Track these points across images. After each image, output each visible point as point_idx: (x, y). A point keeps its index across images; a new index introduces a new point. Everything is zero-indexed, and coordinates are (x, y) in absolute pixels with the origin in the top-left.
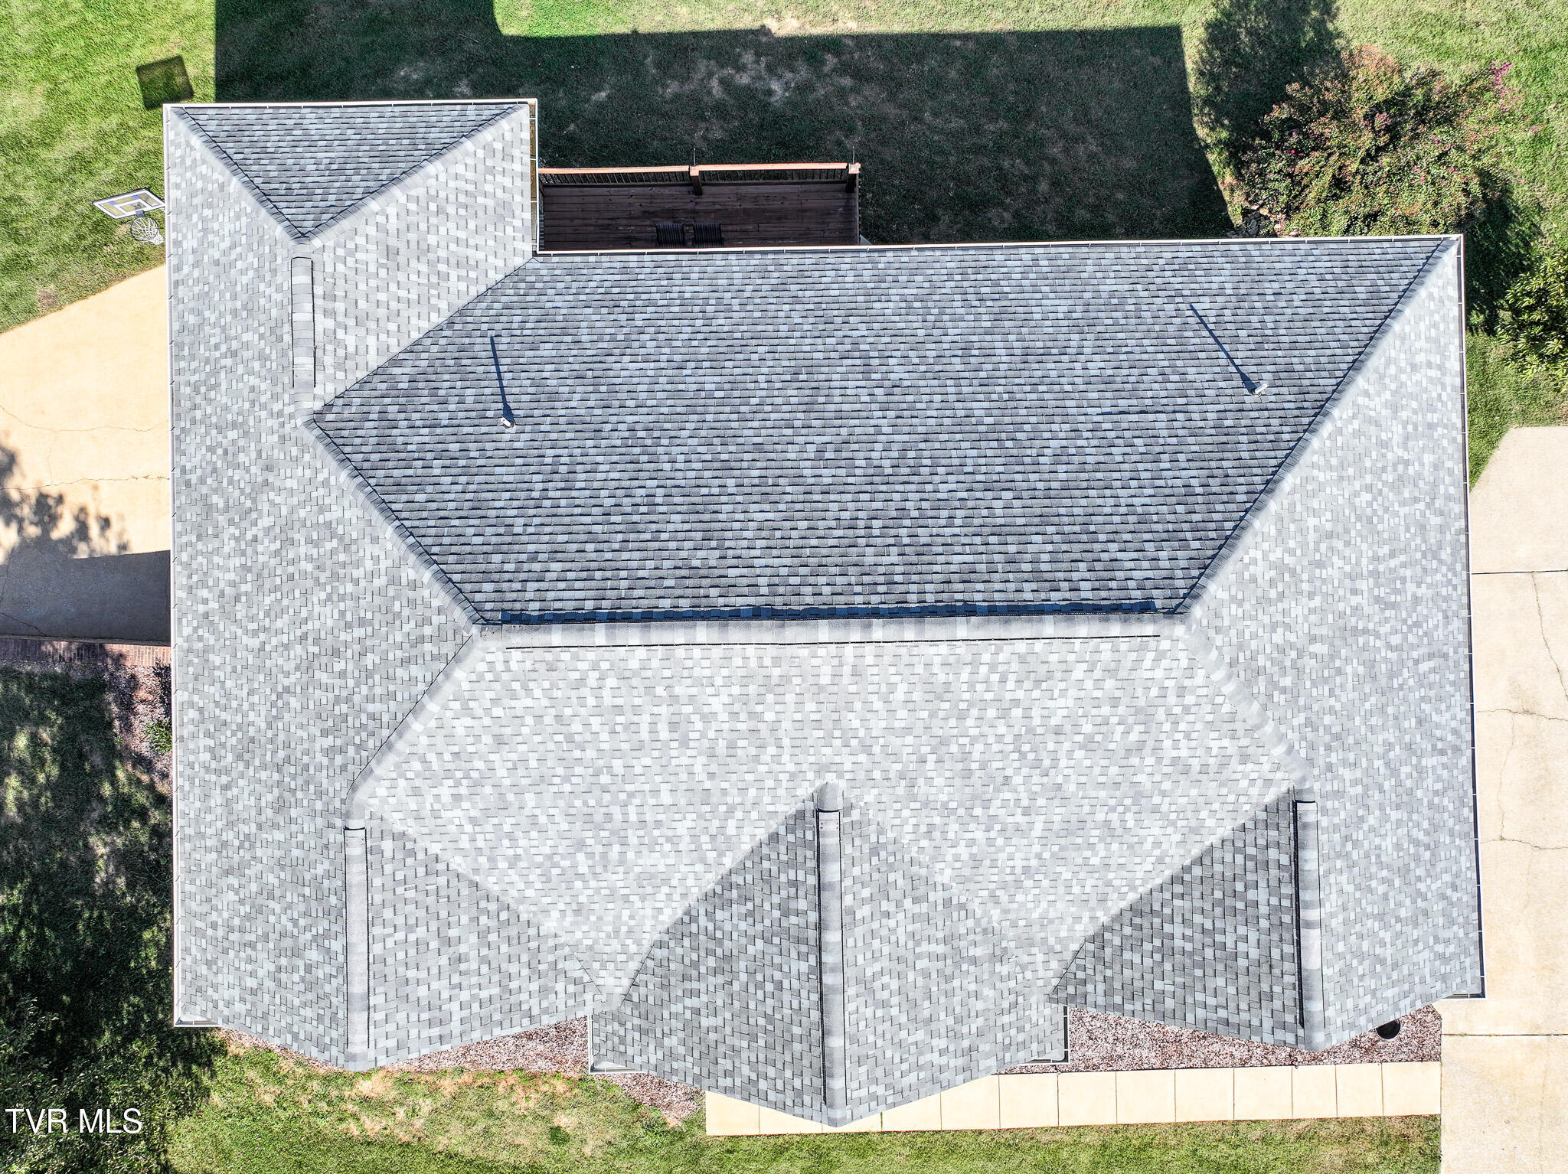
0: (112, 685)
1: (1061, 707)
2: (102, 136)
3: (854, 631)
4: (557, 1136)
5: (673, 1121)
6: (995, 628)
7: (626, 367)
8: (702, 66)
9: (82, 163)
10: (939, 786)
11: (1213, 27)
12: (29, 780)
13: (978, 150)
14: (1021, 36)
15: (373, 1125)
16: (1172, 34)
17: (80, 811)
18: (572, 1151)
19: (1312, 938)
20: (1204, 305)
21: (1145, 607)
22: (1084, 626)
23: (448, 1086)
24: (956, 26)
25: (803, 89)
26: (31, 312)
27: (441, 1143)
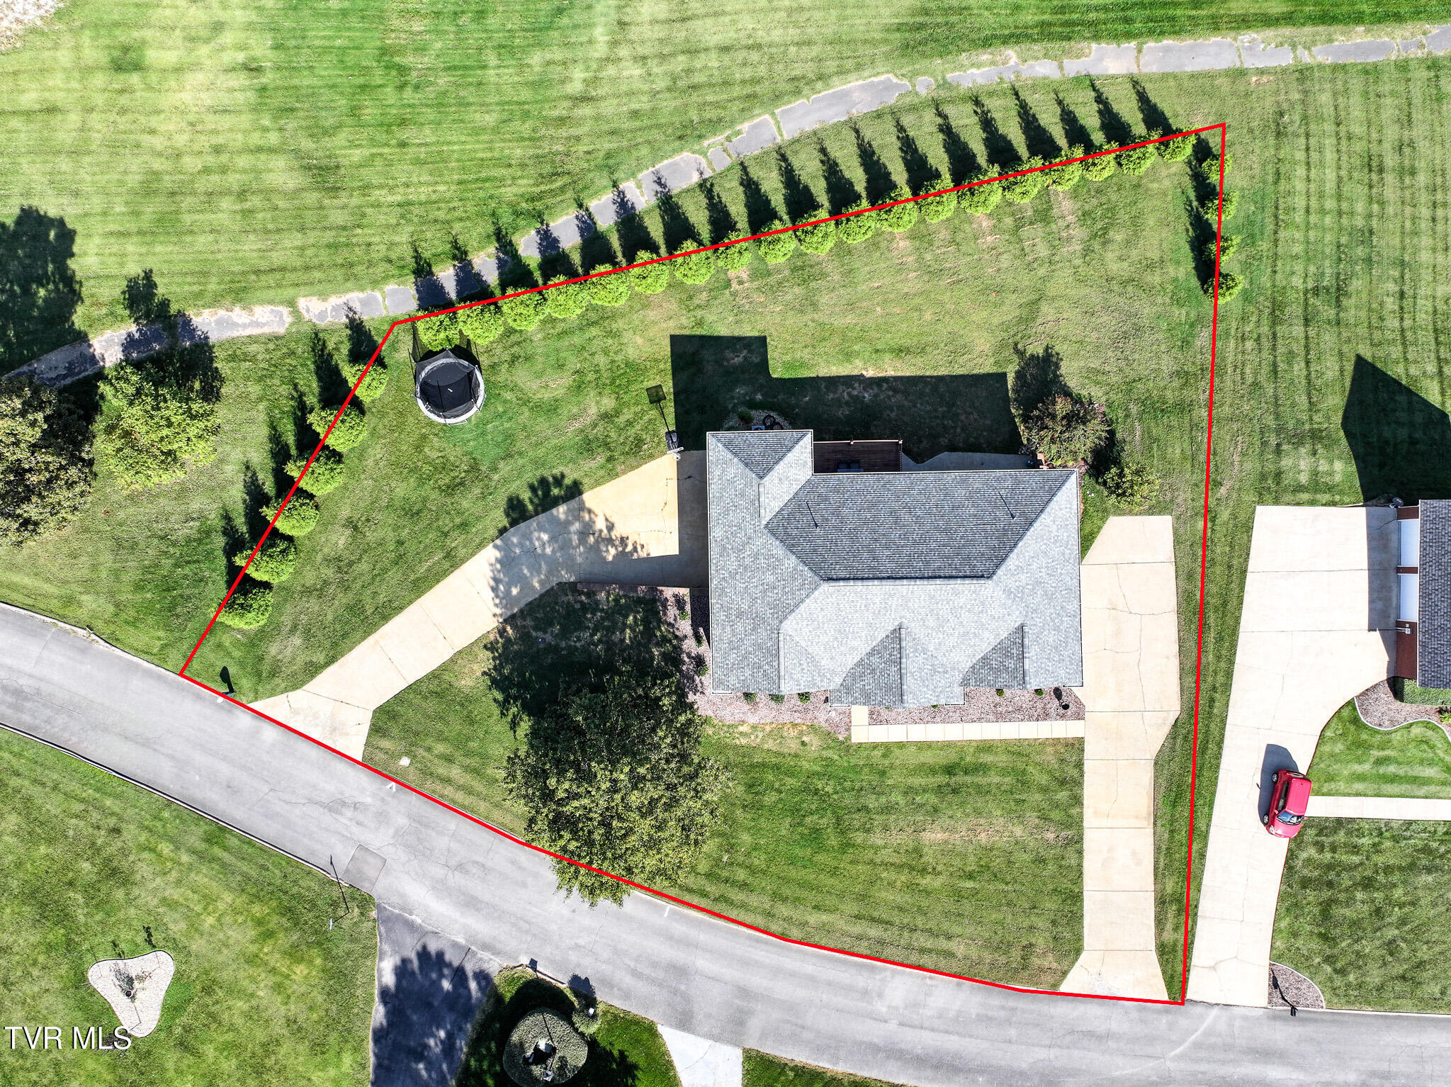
0: (659, 600)
1: (962, 601)
2: (636, 414)
3: (912, 582)
4: (803, 743)
5: (841, 738)
6: (946, 581)
7: (845, 511)
8: (841, 388)
9: (630, 423)
10: (931, 622)
11: (1017, 372)
12: (633, 630)
13: (937, 417)
14: (951, 377)
15: (743, 741)
16: (1004, 375)
17: (649, 641)
18: (808, 748)
19: (1026, 661)
20: (1002, 492)
21: (982, 576)
22: (967, 581)
23: (768, 728)
24: (928, 374)
25: (876, 396)
26: (617, 475)
27: (766, 746)
